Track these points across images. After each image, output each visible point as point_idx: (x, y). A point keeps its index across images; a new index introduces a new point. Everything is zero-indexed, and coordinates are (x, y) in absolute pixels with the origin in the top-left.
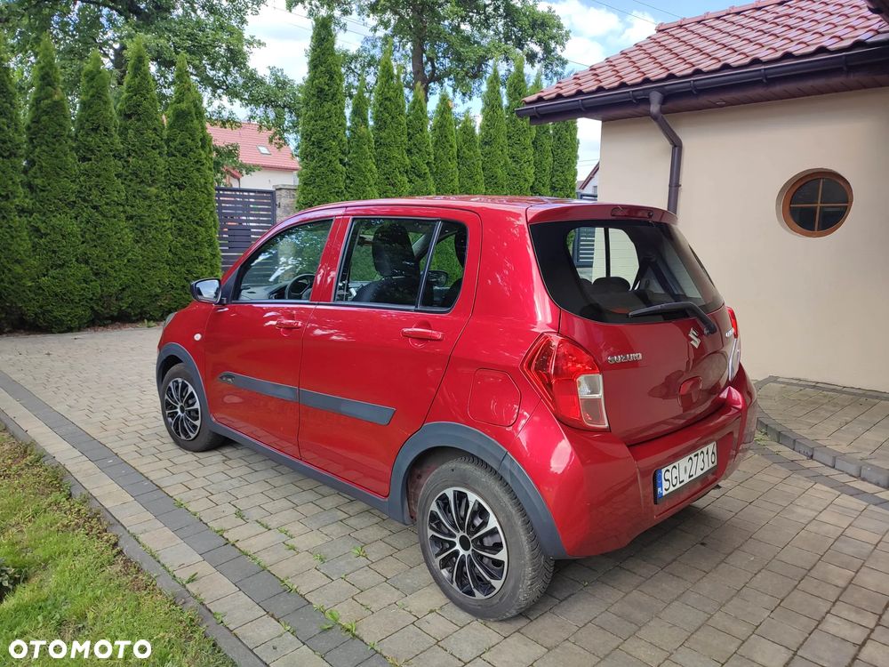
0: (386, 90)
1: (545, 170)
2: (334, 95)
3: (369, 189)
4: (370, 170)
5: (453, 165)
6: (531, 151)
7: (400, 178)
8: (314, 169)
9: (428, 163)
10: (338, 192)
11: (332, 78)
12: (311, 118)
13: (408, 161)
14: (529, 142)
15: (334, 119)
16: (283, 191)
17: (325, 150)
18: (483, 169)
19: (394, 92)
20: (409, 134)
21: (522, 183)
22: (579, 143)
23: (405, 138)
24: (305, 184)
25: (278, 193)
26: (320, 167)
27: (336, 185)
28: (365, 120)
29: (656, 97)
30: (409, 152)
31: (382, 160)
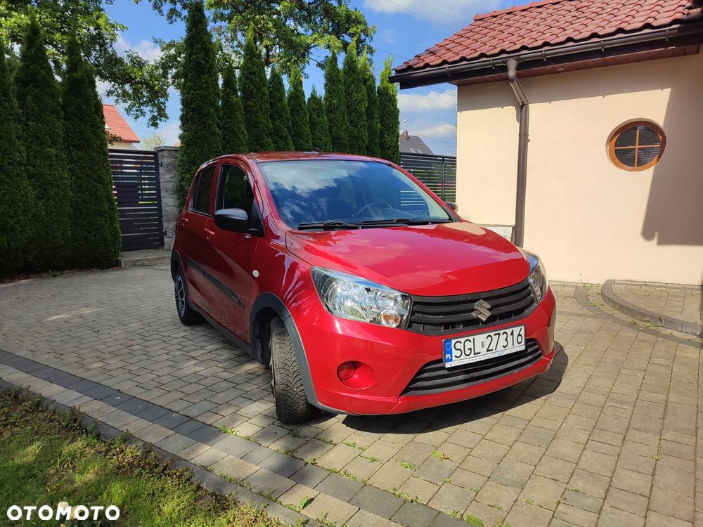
0: (251, 66)
1: (376, 133)
2: (210, 68)
3: (242, 148)
4: (243, 133)
5: (307, 129)
6: (365, 118)
7: (266, 139)
8: (196, 132)
9: (288, 127)
10: (217, 151)
11: (207, 54)
12: (190, 88)
13: (271, 126)
14: (363, 110)
15: (211, 90)
16: (165, 152)
17: (204, 116)
18: (330, 132)
19: (258, 67)
20: (271, 103)
21: (360, 143)
22: (399, 111)
23: (268, 106)
24: (188, 145)
25: (160, 154)
26: (201, 130)
27: (215, 146)
28: (235, 92)
29: (512, 64)
30: (272, 117)
31: (252, 124)
